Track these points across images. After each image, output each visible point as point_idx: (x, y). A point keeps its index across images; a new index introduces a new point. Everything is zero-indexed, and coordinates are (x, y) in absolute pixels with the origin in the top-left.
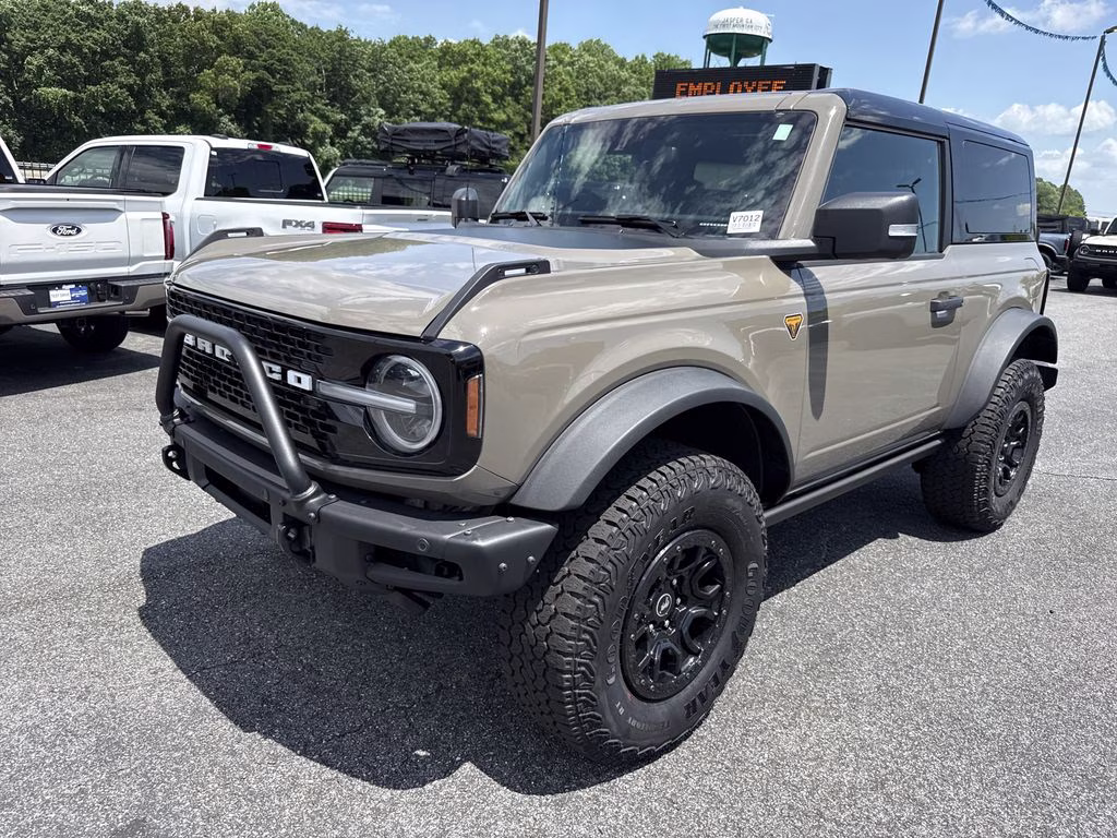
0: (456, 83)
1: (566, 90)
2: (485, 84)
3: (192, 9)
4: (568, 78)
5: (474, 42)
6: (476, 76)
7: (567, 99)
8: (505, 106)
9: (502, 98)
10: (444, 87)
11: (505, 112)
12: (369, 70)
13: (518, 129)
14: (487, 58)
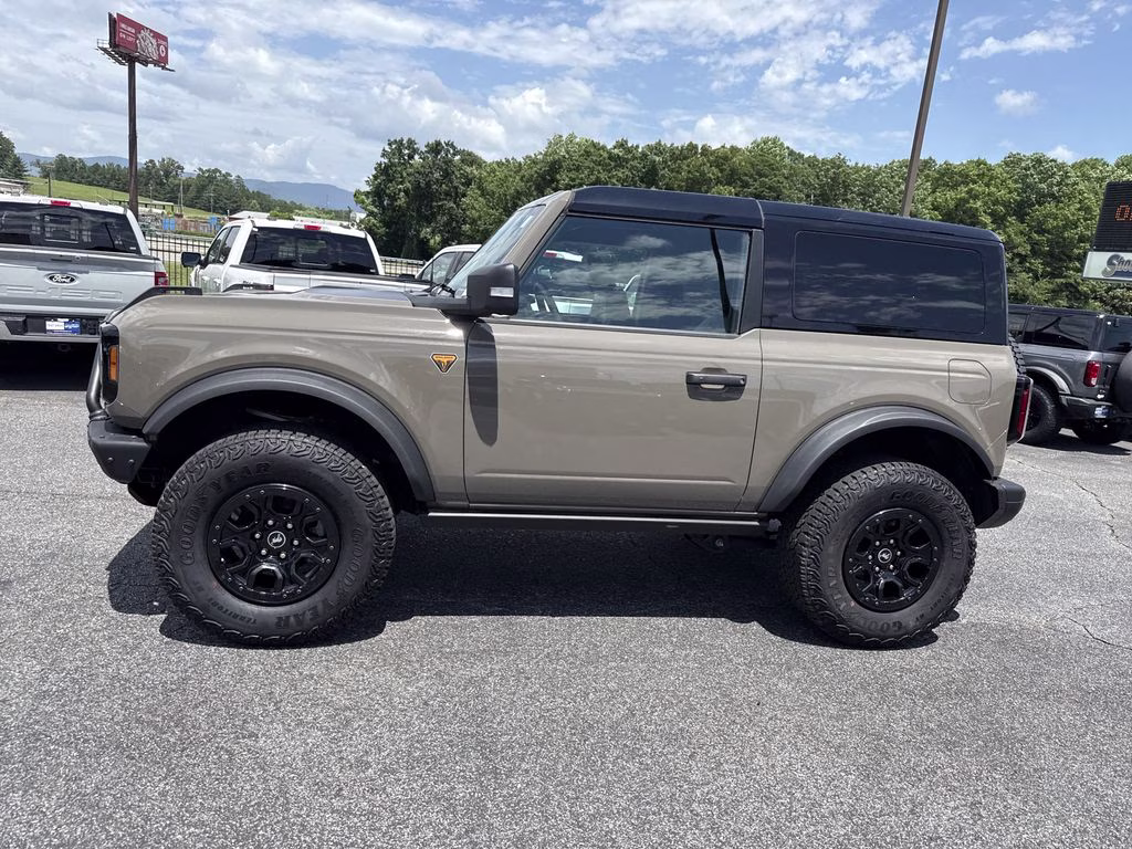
0: (952, 204)
1: (1088, 210)
2: (985, 203)
3: (700, 147)
4: (1091, 196)
5: (979, 163)
6: (976, 197)
7: (1086, 220)
8: (1006, 227)
9: (1003, 218)
10: (935, 208)
11: (1005, 233)
12: (860, 194)
13: (1020, 250)
14: (992, 178)
